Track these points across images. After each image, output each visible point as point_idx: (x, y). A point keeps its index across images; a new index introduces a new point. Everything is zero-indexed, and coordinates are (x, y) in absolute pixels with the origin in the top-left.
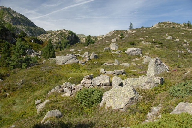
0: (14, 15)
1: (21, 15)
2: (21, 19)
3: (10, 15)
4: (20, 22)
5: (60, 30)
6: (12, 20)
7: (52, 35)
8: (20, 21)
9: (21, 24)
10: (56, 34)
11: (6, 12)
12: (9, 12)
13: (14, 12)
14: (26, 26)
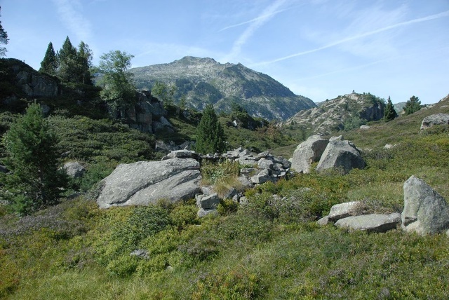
0: (248, 77)
1: (261, 75)
2: (262, 83)
3: (240, 79)
4: (259, 90)
5: (344, 97)
6: (244, 89)
7: (323, 111)
8: (261, 87)
9: (262, 94)
10: (332, 107)
11: (233, 73)
12: (238, 73)
13: (248, 71)
14: (272, 96)
